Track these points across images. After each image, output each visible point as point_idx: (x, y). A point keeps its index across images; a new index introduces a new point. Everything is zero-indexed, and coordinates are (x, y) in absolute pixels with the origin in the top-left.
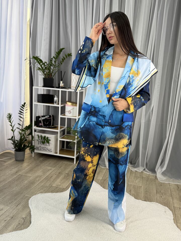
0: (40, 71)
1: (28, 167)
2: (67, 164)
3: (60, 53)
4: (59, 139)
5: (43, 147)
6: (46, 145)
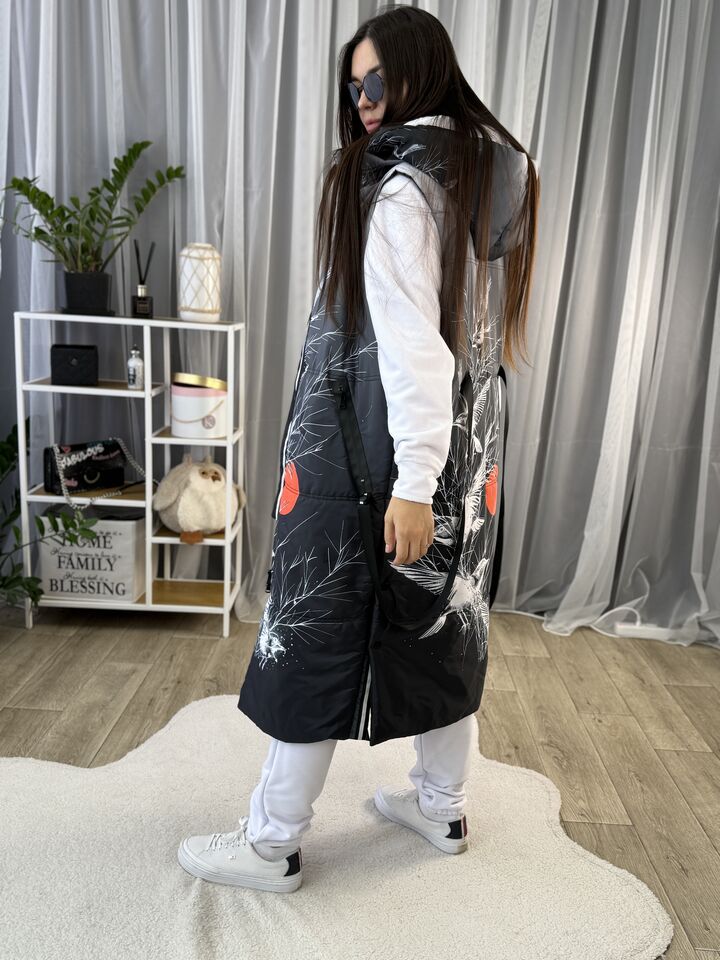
0: (46, 244)
1: (31, 675)
2: (196, 640)
3: (131, 164)
4: (151, 539)
5: (84, 579)
6: (96, 567)
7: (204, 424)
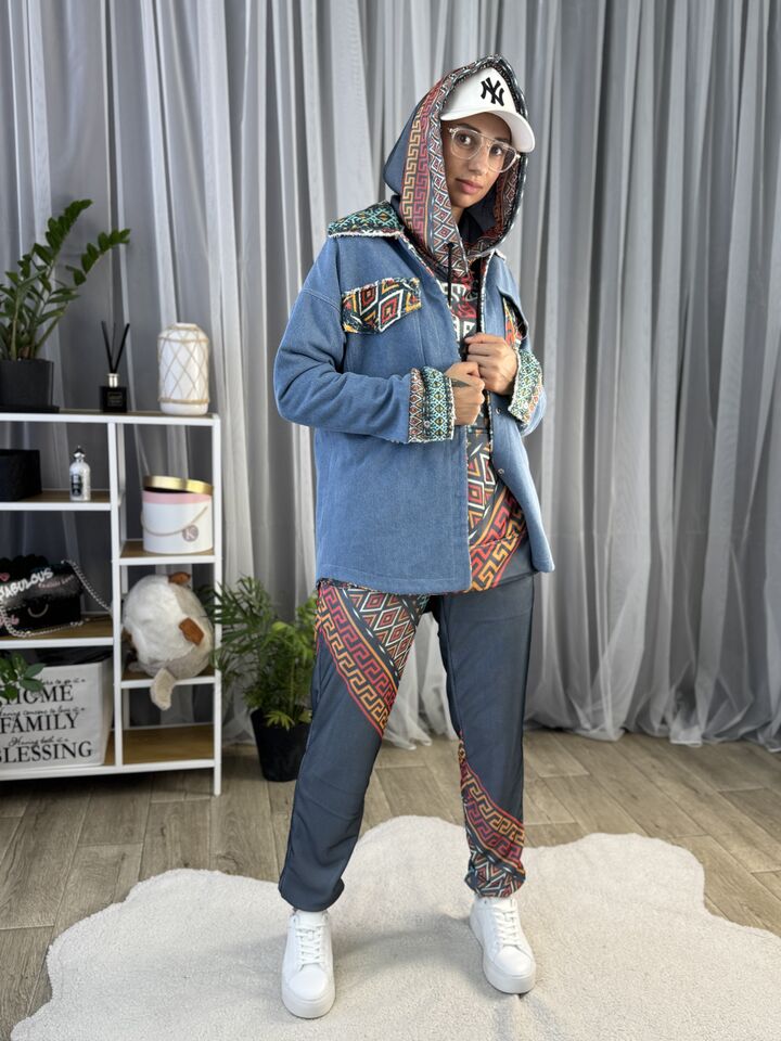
3: (69, 227)
4: (120, 685)
5: (37, 743)
6: (53, 725)
7: (184, 536)
